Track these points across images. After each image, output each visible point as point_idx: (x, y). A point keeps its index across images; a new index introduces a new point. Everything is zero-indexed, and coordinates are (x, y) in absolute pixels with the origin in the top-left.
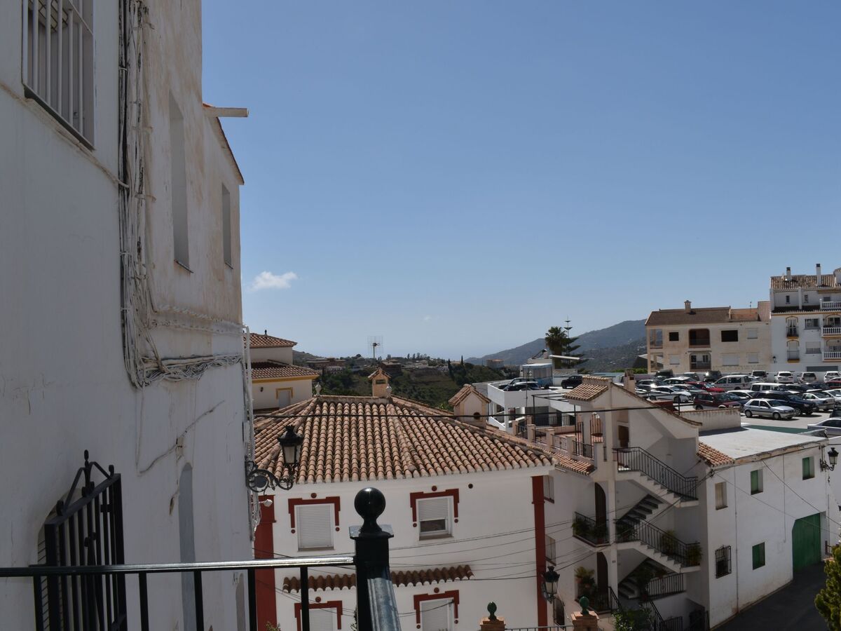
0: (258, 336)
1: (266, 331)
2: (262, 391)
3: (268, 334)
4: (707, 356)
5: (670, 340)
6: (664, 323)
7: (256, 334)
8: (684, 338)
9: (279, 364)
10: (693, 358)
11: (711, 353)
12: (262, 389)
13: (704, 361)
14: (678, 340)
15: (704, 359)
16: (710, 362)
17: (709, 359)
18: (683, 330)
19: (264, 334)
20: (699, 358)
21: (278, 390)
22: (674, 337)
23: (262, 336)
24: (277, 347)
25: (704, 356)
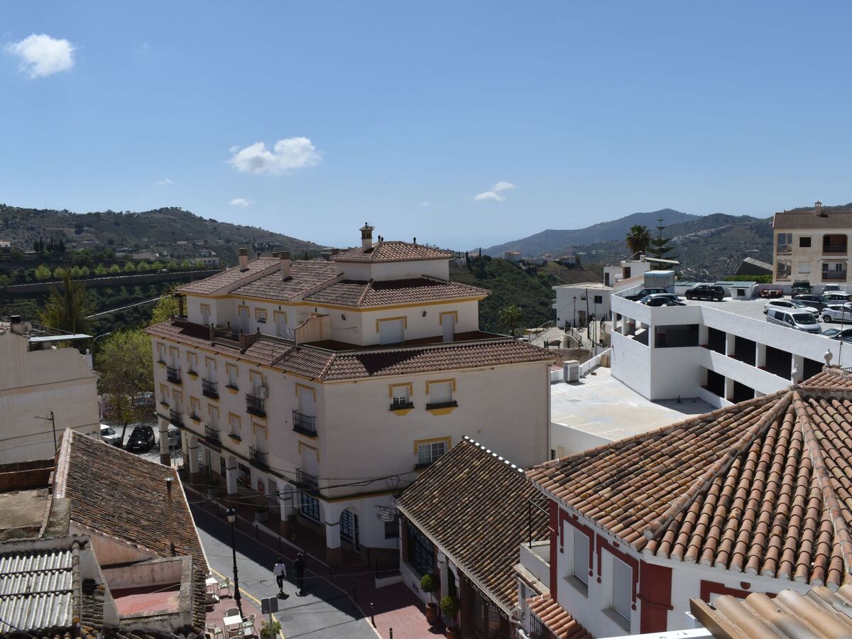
0: (406, 245)
1: (415, 239)
2: (424, 315)
3: (418, 242)
4: (841, 265)
5: (801, 246)
6: (795, 227)
7: (404, 243)
8: (817, 244)
9: (437, 281)
10: (825, 266)
11: (847, 262)
12: (424, 314)
13: (837, 271)
14: (810, 246)
15: (837, 268)
16: (845, 271)
17: (843, 268)
18: (817, 235)
19: (412, 242)
20: (832, 267)
21: (442, 314)
22: (805, 242)
23: (411, 245)
24: (433, 259)
25: (837, 265)
